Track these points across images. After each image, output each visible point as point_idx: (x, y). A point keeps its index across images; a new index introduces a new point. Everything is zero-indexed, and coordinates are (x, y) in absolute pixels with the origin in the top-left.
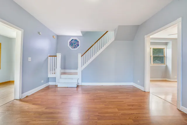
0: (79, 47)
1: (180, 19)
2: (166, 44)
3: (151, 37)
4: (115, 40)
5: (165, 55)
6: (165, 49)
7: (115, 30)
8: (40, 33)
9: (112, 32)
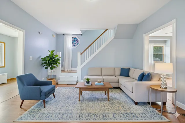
0: (78, 45)
1: (175, 20)
2: (165, 42)
3: (150, 35)
4: (115, 38)
5: (164, 53)
6: (164, 47)
7: (114, 29)
8: (41, 33)
9: (111, 30)
